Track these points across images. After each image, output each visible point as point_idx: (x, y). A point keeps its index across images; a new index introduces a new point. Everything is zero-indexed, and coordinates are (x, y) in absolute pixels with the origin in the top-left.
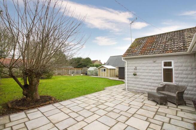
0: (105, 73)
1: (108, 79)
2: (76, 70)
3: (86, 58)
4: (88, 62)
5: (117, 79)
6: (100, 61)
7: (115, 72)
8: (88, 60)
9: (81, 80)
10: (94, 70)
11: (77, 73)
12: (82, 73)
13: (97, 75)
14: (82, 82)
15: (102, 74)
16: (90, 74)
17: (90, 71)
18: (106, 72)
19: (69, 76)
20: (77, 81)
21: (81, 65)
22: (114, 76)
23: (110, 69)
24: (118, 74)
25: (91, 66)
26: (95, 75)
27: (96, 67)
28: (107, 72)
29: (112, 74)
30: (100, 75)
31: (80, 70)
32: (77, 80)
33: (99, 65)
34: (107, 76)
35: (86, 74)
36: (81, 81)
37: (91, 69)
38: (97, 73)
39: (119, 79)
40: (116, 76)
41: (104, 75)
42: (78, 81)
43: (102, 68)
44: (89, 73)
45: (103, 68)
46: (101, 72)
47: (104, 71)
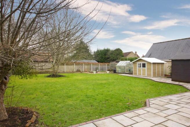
0: (144, 71)
1: (150, 81)
2: (100, 66)
3: (115, 49)
4: (118, 55)
5: (169, 81)
6: (136, 52)
7: (162, 69)
8: (118, 52)
9: (105, 80)
10: (127, 66)
11: (102, 70)
12: (109, 70)
13: (131, 73)
14: (105, 84)
15: (140, 71)
16: (119, 72)
17: (120, 67)
18: (146, 68)
19: (90, 73)
20: (98, 82)
21: (109, 60)
22: (162, 75)
23: (153, 63)
24: (170, 72)
25: (122, 60)
26: (128, 72)
27: (129, 61)
28: (149, 69)
29: (158, 71)
30: (136, 74)
31: (106, 66)
32: (98, 80)
33: (134, 59)
34: (149, 75)
35: (115, 72)
36: (104, 82)
37: (122, 64)
38: (131, 70)
39: (172, 80)
40: (166, 75)
41: (144, 74)
42: (100, 82)
43: (139, 63)
44: (119, 70)
45: (142, 63)
46: (138, 68)
47: (143, 67)
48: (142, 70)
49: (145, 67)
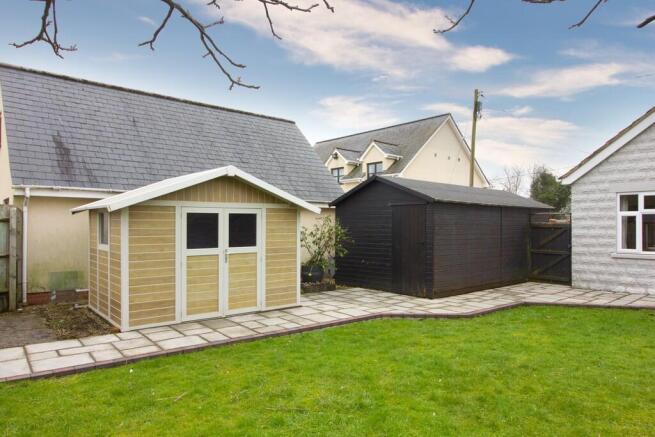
0: (242, 270)
28: (282, 256)
34: (281, 295)
41: (241, 297)
43: (200, 206)
45: (224, 209)
46: (182, 252)
47: (233, 243)
48: (224, 268)
49: (252, 242)
